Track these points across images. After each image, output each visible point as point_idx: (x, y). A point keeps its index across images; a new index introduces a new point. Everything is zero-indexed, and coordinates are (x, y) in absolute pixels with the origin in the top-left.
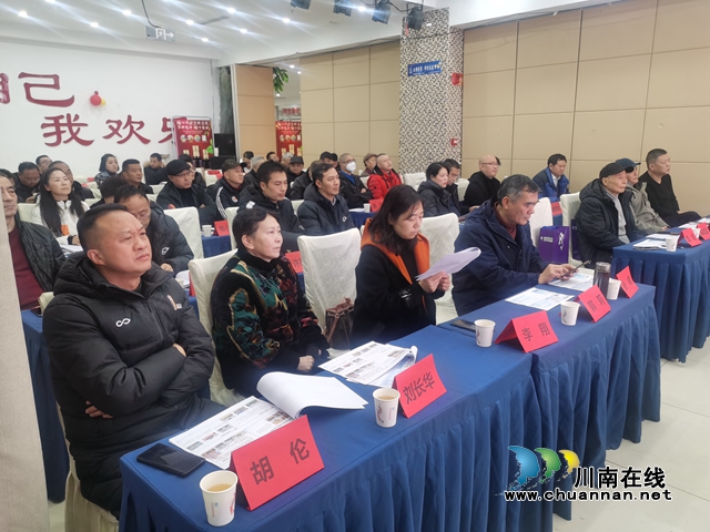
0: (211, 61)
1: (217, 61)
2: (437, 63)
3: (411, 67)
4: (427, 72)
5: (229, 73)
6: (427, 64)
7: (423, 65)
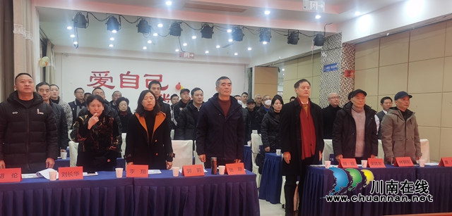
0: (245, 65)
1: (248, 65)
2: (336, 64)
3: (325, 66)
4: (332, 70)
5: (252, 71)
6: (332, 65)
7: (330, 65)
